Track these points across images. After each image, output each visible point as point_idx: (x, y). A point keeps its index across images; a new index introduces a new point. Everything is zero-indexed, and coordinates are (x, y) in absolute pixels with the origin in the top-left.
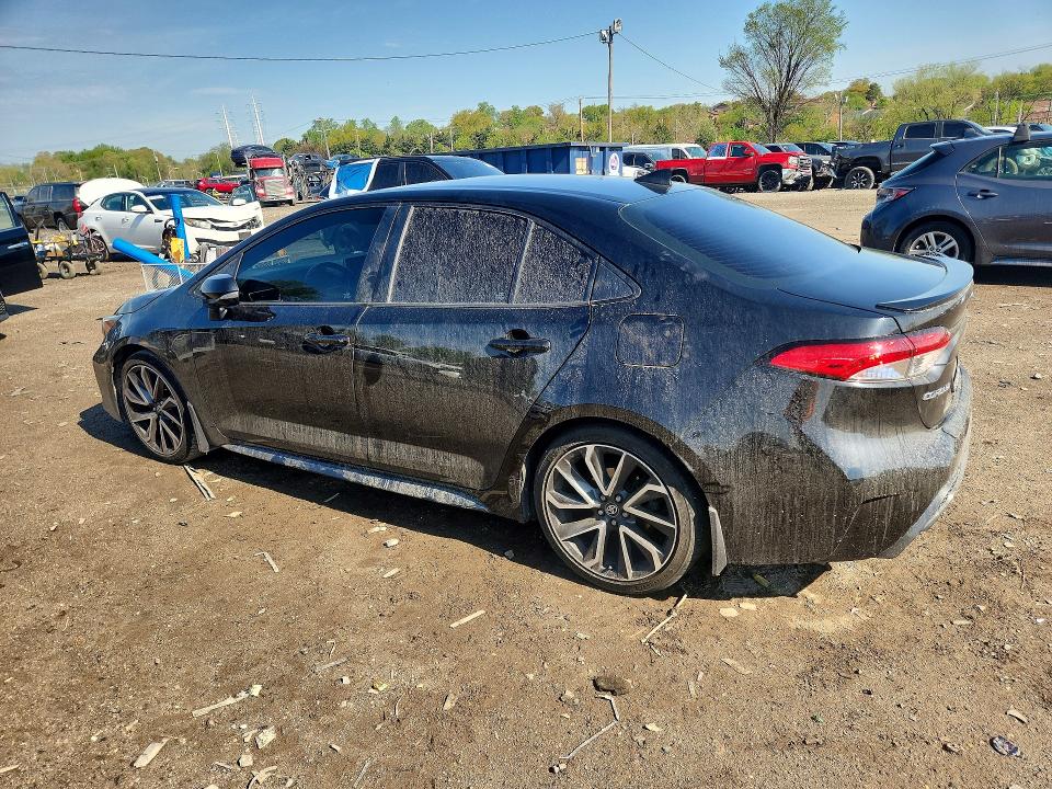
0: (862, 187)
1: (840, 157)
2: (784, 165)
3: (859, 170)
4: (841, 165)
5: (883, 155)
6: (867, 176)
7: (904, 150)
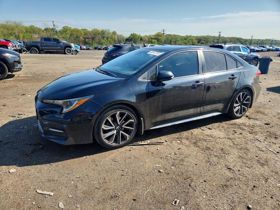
0: (35, 53)
1: (26, 44)
2: (8, 45)
3: (33, 49)
4: (27, 47)
5: (39, 45)
6: (36, 50)
7: (44, 44)
